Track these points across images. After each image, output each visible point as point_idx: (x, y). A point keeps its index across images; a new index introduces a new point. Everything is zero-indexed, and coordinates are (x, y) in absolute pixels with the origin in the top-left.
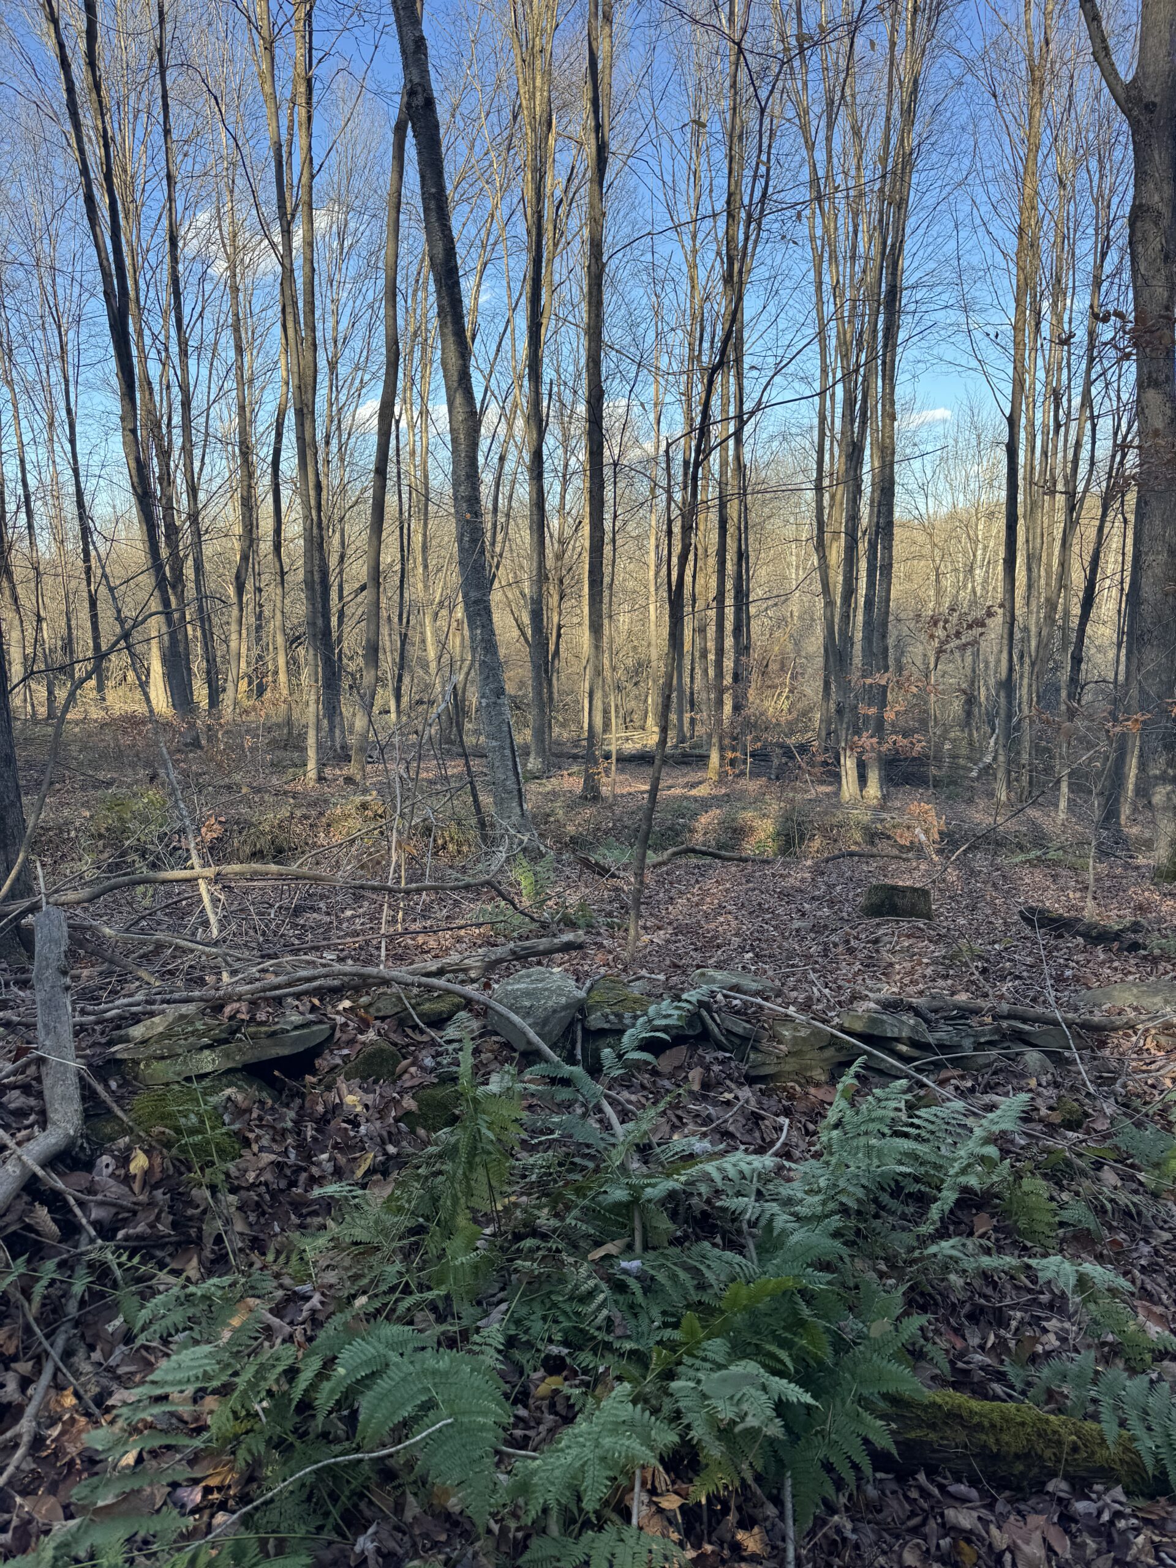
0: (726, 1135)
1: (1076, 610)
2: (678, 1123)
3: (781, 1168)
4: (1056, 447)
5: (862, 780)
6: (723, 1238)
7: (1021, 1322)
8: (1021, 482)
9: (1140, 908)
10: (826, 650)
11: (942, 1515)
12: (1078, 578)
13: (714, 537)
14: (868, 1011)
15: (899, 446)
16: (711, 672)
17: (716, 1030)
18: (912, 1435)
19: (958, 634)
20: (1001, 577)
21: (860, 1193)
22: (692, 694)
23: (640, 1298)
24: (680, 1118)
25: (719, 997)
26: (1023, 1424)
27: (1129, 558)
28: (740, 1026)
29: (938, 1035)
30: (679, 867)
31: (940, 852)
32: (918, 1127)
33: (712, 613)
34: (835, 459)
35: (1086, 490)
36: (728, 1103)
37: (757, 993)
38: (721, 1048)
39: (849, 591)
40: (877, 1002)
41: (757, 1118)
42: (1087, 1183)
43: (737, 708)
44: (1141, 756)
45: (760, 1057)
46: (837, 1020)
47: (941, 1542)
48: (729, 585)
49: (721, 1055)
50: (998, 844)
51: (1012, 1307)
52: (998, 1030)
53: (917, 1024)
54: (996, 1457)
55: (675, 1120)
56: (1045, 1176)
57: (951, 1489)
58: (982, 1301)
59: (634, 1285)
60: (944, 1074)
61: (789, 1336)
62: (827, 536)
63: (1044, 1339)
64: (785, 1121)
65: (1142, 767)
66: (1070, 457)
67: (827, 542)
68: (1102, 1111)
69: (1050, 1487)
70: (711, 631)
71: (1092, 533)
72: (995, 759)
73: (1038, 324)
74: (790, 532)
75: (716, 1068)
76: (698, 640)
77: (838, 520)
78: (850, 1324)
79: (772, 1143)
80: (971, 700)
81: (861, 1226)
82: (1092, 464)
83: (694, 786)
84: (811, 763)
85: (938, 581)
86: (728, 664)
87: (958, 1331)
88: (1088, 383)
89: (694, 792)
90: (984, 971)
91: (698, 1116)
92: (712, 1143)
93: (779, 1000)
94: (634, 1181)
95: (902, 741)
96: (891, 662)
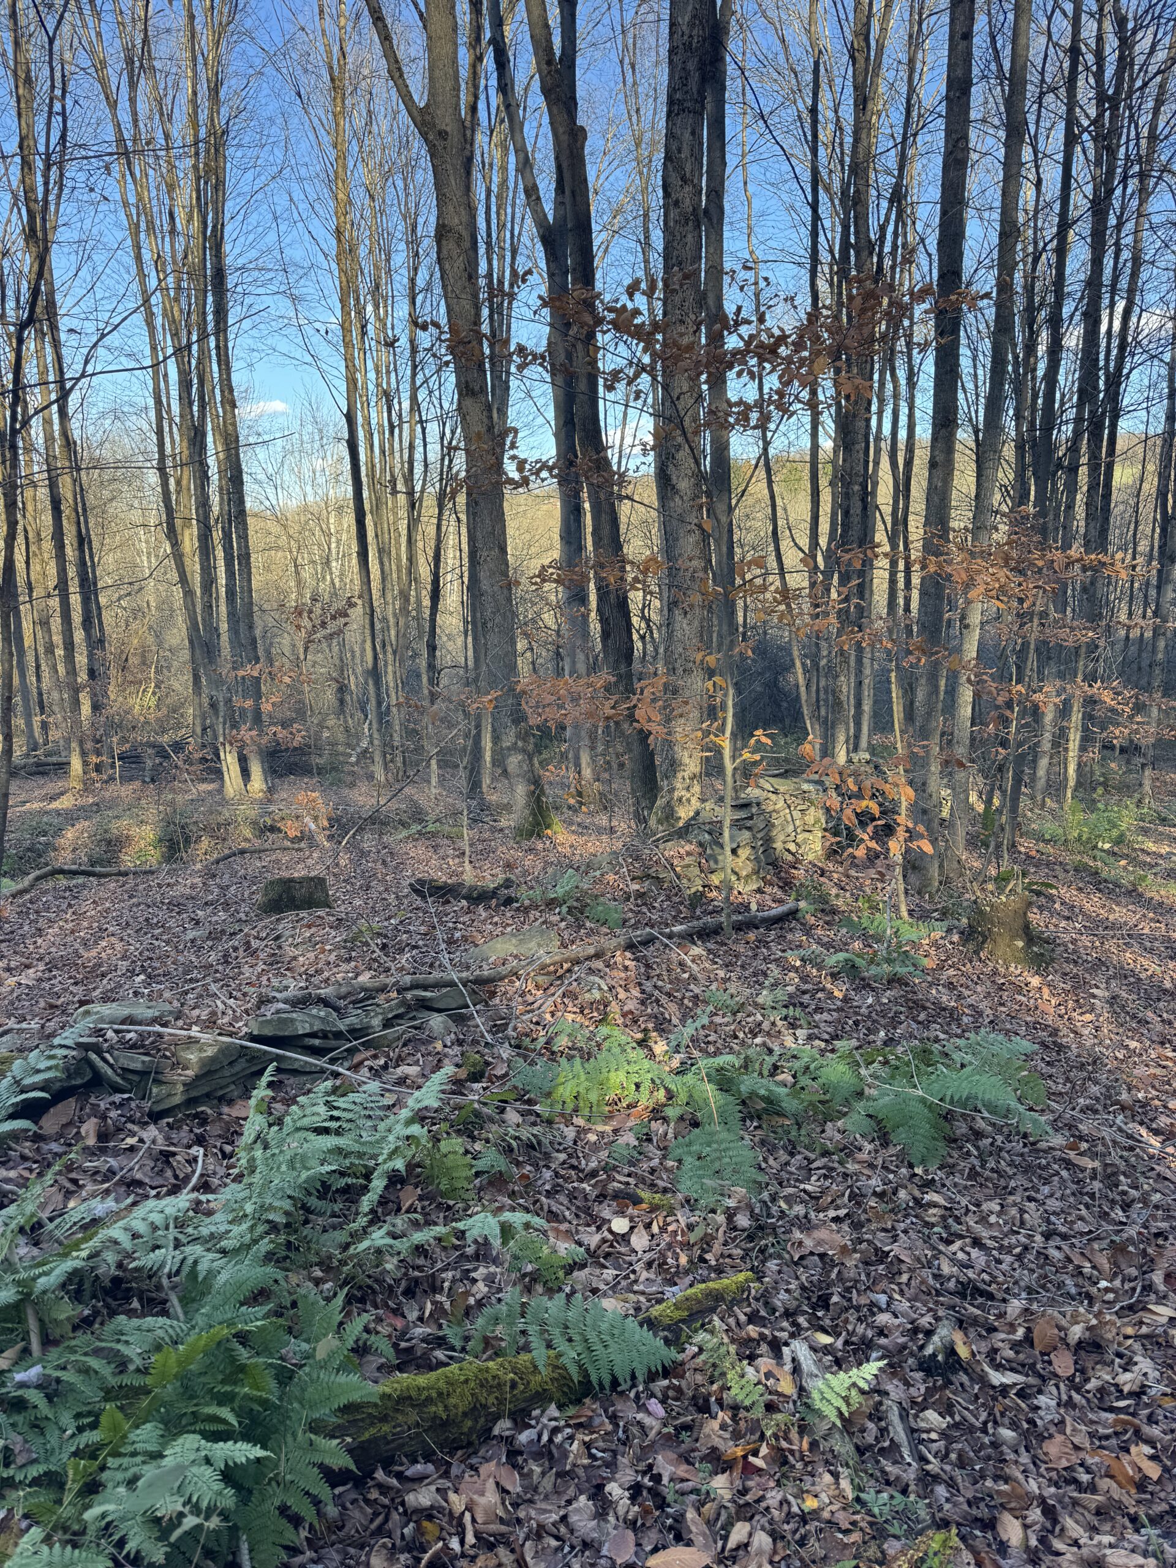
0: (132, 1184)
1: (427, 602)
2: (73, 1188)
3: (199, 1202)
4: (392, 446)
5: (245, 773)
6: (140, 1300)
7: (454, 1281)
8: (364, 479)
9: (509, 866)
10: (191, 642)
11: (403, 1503)
12: (424, 571)
13: (47, 519)
14: (278, 1012)
15: (243, 433)
16: (61, 669)
17: (110, 1072)
18: (366, 1436)
19: (324, 624)
20: (356, 569)
21: (287, 1205)
22: (40, 694)
23: (44, 1408)
24: (75, 1182)
25: (110, 1034)
26: (466, 1381)
27: (465, 555)
28: (137, 1061)
29: (347, 1021)
30: (46, 892)
31: (330, 838)
32: (338, 1119)
33: (55, 603)
34: (176, 443)
35: (422, 491)
36: (132, 1149)
37: (154, 1021)
38: (118, 1090)
39: (209, 582)
40: (286, 1001)
41: (166, 1157)
42: (494, 1128)
43: (96, 707)
44: (494, 730)
45: (164, 1090)
46: (245, 1030)
47: (406, 1531)
48: (72, 571)
49: (117, 1098)
50: (383, 823)
51: (444, 1269)
52: (404, 1003)
53: (328, 1015)
54: (445, 1424)
55: (68, 1185)
56: (459, 1132)
57: (408, 1473)
58: (417, 1273)
59: (35, 1397)
60: (357, 1058)
61: (228, 1388)
62: (178, 523)
63: (474, 1289)
64: (198, 1151)
65: (496, 739)
66: (406, 457)
67: (179, 529)
68: (500, 1057)
69: (496, 1431)
70: (56, 623)
71: (431, 530)
72: (371, 743)
73: (364, 327)
74: (136, 516)
75: (114, 1114)
76: (39, 635)
77: (188, 507)
78: (294, 1347)
79: (187, 1178)
80: (342, 689)
81: (292, 1239)
82: (426, 466)
83: (53, 799)
84: (188, 761)
85: (297, 573)
86: (81, 659)
87: (398, 1312)
88: (414, 390)
89: (55, 805)
90: (384, 947)
91: (96, 1173)
92: (117, 1201)
93: (180, 1023)
94: (23, 1275)
95: (282, 734)
96: (261, 652)
